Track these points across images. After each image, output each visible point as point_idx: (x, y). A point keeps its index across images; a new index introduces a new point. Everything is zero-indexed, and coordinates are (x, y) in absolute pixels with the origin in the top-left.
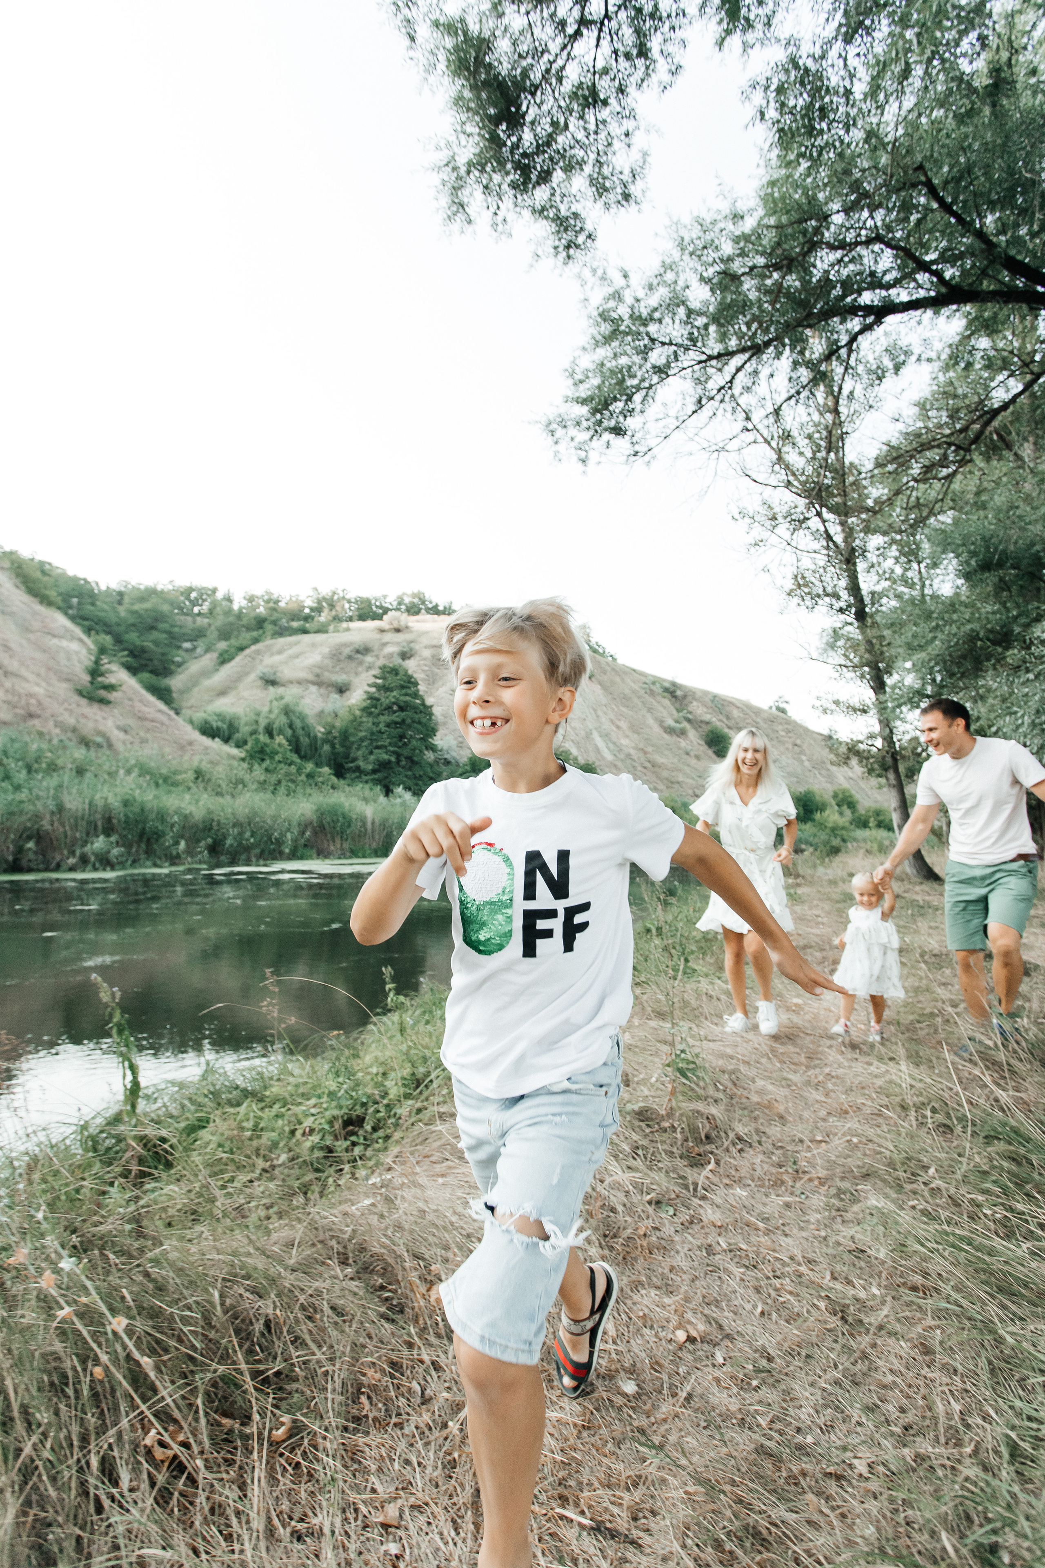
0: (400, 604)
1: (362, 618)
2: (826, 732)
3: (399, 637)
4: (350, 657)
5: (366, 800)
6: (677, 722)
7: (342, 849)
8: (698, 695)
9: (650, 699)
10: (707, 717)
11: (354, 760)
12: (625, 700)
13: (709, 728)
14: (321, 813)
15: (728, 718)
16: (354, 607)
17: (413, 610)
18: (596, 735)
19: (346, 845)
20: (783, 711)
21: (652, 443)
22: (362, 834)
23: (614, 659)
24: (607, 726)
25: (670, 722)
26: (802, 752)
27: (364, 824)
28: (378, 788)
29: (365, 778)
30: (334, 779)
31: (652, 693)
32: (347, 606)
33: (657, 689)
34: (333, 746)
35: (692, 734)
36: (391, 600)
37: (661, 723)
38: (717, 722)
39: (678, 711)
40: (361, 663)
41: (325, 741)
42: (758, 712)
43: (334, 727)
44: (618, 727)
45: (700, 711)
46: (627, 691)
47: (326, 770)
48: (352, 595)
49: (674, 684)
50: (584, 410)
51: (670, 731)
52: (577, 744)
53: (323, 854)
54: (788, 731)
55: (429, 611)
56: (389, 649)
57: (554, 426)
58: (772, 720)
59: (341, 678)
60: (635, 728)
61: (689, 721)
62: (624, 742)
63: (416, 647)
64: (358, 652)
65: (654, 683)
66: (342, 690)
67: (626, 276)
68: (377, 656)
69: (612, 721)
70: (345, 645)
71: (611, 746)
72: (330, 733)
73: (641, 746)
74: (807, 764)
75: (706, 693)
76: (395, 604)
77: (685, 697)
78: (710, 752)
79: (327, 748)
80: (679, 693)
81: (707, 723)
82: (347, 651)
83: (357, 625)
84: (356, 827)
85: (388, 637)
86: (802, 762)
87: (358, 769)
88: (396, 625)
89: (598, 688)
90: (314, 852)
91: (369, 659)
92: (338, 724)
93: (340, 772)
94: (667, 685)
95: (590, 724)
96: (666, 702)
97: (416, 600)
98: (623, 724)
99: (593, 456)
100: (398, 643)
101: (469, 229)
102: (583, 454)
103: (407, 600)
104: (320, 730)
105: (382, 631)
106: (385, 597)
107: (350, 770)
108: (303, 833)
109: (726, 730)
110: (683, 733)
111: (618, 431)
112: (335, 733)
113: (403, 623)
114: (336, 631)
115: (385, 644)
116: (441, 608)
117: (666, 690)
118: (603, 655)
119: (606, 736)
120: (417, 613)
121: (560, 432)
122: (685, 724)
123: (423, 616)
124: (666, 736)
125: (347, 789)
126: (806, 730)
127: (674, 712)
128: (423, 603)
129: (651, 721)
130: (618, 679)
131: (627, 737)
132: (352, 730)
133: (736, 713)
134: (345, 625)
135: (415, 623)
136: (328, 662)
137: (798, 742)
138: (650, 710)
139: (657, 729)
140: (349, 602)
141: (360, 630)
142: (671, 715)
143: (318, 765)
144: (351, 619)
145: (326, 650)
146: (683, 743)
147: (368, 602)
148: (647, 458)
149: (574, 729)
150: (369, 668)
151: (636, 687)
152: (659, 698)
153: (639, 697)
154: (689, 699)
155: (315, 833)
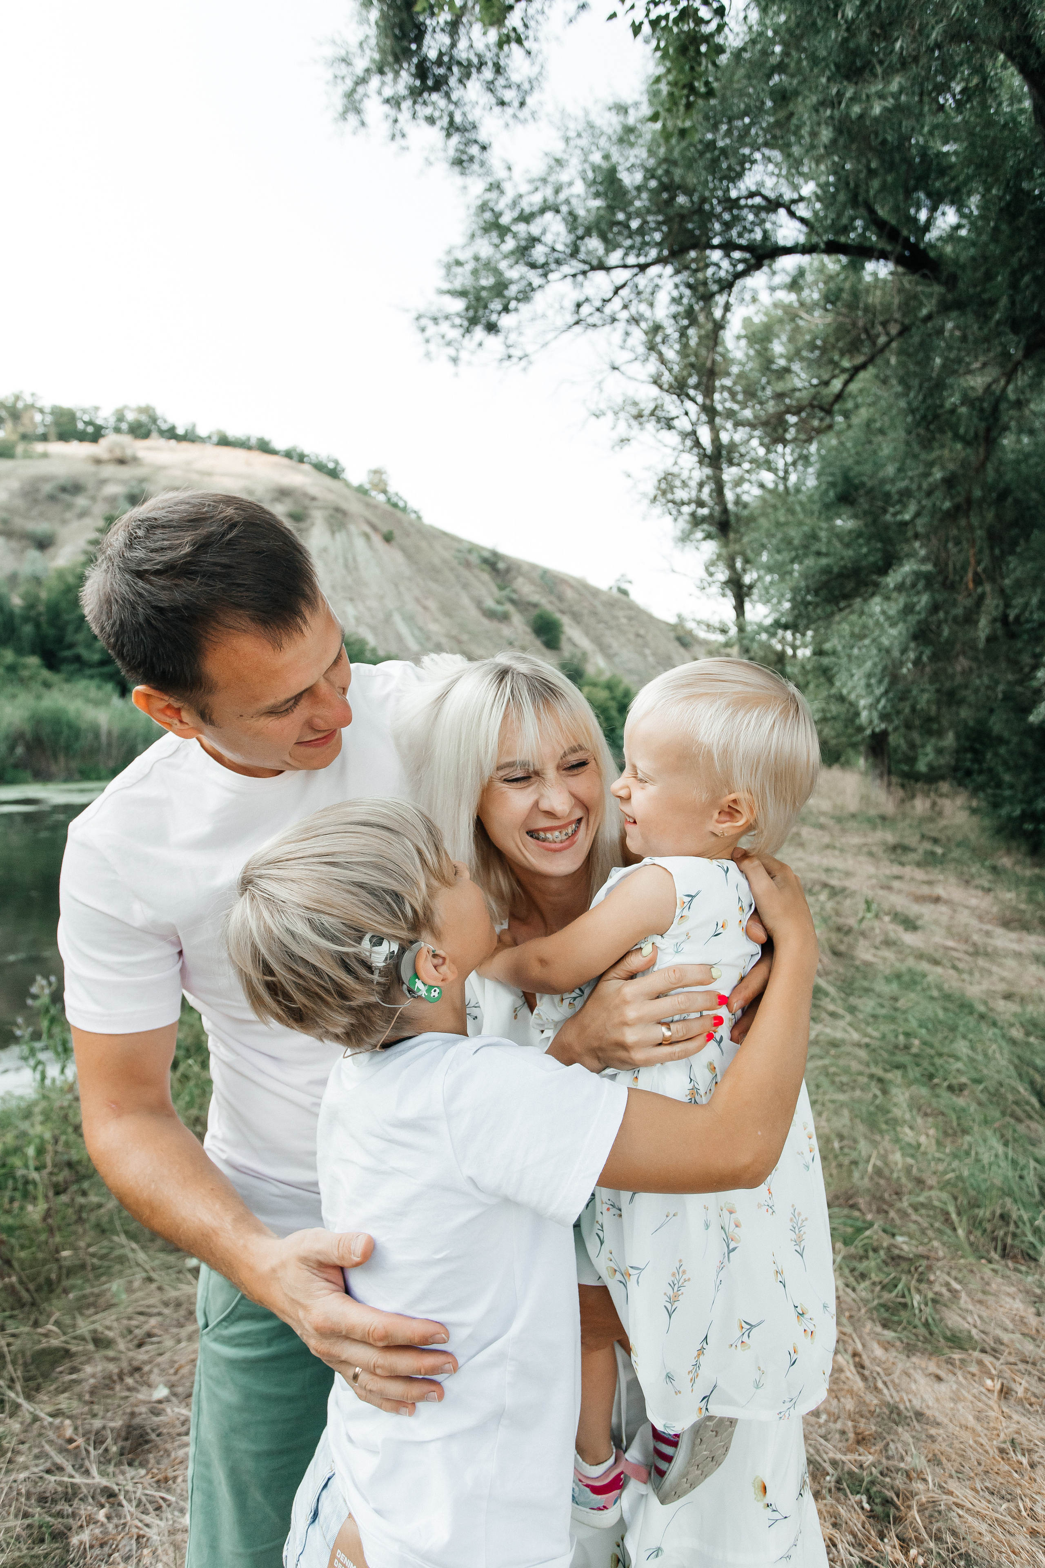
0: (120, 418)
1: (64, 437)
2: (673, 620)
3: (125, 472)
4: (52, 498)
5: (97, 703)
6: (499, 602)
7: (68, 769)
8: (525, 568)
9: (465, 573)
10: (535, 598)
11: (71, 646)
12: (433, 572)
13: (536, 612)
14: (37, 721)
15: (561, 598)
16: (49, 419)
17: (140, 431)
18: (397, 619)
19: (74, 764)
20: (624, 592)
21: (530, 349)
22: (94, 751)
23: (419, 518)
24: (411, 606)
25: (490, 603)
26: (646, 645)
27: (97, 736)
28: (109, 687)
29: (89, 672)
30: (46, 674)
31: (468, 565)
32: (38, 417)
33: (474, 559)
34: (38, 625)
35: (518, 620)
36: (105, 416)
37: (479, 604)
38: (547, 604)
39: (501, 588)
40: (69, 506)
41: (26, 619)
42: (595, 593)
43: (37, 598)
44: (426, 608)
45: (526, 590)
46: (436, 561)
47: (33, 661)
48: (47, 402)
49: (495, 554)
50: (459, 305)
51: (490, 614)
52: (374, 629)
53: (41, 776)
54: (630, 619)
55: (162, 433)
56: (111, 489)
57: (424, 322)
58: (611, 604)
59: (41, 527)
60: (447, 610)
61: (513, 602)
62: (433, 627)
63: (149, 487)
64: (64, 489)
65: (470, 551)
66: (43, 544)
67: (509, 169)
68: (93, 499)
69: (417, 600)
70: (45, 479)
71: (416, 632)
72: (31, 606)
73: (454, 632)
74: (651, 659)
75: (534, 567)
76: (112, 422)
77: (508, 570)
78: (538, 643)
79: (28, 629)
80: (501, 566)
81: (535, 606)
82: (47, 488)
83: (56, 448)
84: (86, 741)
85: (109, 471)
86: (644, 656)
87: (78, 659)
88: (118, 453)
89: (399, 557)
90: (28, 774)
91: (81, 501)
92: (44, 595)
93: (52, 662)
94: (486, 554)
95: (391, 603)
96: (486, 577)
97: (144, 418)
98: (432, 604)
99: (464, 355)
100: (123, 482)
101: (362, 131)
102: (451, 351)
103: (131, 416)
104: (17, 601)
105: (98, 461)
106: (97, 409)
107: (66, 660)
108: (12, 748)
109: (558, 616)
110: (505, 618)
111: (492, 328)
112: (41, 608)
113: (129, 452)
114: (28, 456)
115: (104, 482)
116: (180, 431)
117: (485, 561)
118: (404, 510)
119: (409, 619)
120: (146, 435)
121: (432, 329)
122: (509, 607)
123: (155, 441)
124: (485, 621)
125: (66, 687)
126: (651, 618)
127: (495, 589)
128: (154, 420)
129: (466, 601)
130: (424, 544)
131: (436, 620)
132: (63, 605)
133: (569, 594)
134: (40, 447)
135: (142, 449)
136: (19, 503)
137: (642, 632)
138: (465, 586)
139: (474, 613)
140: (41, 411)
141: (64, 457)
142: (492, 594)
143: (20, 651)
144: (44, 438)
145: (15, 485)
146: (506, 631)
147: (71, 416)
148: (523, 363)
149: (369, 609)
150: (83, 514)
151: (447, 555)
152: (477, 571)
153: (452, 569)
154: (513, 573)
155: (29, 748)
